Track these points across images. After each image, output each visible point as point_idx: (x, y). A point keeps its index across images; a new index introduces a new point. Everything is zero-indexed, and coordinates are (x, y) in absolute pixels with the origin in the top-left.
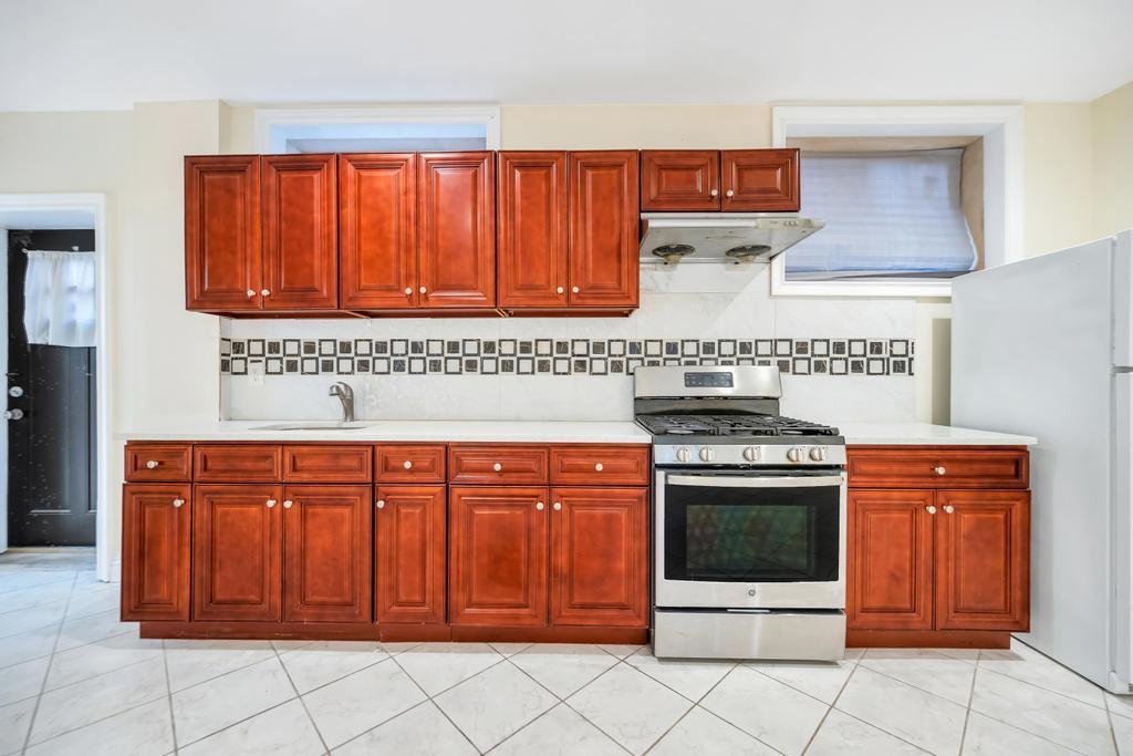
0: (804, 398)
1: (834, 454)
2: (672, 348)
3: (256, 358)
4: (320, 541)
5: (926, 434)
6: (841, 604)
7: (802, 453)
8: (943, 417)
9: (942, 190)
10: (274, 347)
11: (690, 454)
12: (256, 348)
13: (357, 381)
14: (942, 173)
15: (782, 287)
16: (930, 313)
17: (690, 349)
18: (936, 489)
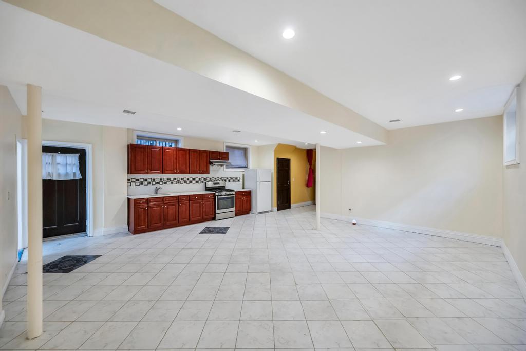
0: (229, 186)
1: (234, 193)
2: (210, 179)
3: (133, 182)
4: (170, 212)
5: (242, 190)
6: (234, 210)
7: (231, 193)
8: (243, 188)
9: (243, 154)
10: (137, 180)
11: (220, 194)
12: (133, 180)
13: (158, 186)
14: (243, 151)
15: (225, 169)
16: (242, 173)
17: (213, 179)
18: (243, 196)
